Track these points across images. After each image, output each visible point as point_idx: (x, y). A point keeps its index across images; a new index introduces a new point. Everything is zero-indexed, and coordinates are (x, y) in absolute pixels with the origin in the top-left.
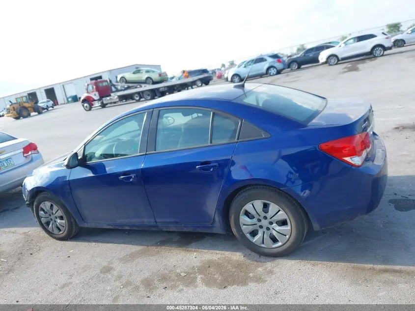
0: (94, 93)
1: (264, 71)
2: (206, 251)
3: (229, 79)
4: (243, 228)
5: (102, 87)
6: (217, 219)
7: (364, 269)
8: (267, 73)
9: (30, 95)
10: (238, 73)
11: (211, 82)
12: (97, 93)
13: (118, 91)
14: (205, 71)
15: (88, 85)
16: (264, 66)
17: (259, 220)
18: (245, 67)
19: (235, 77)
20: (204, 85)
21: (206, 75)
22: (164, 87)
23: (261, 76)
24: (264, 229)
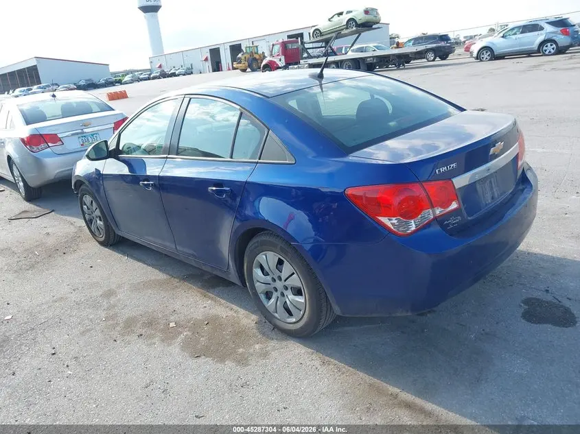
0: (279, 57)
1: (535, 46)
2: (223, 301)
3: (475, 54)
4: (257, 285)
5: (291, 49)
6: (231, 264)
7: (380, 392)
8: (539, 51)
9: (211, 51)
10: (490, 46)
11: (450, 56)
12: (283, 58)
13: (310, 57)
14: (444, 38)
15: (273, 45)
16: (536, 38)
17: (274, 280)
18: (503, 37)
19: (484, 52)
20: (438, 59)
21: (443, 44)
22: (373, 57)
23: (529, 54)
24: (278, 294)
